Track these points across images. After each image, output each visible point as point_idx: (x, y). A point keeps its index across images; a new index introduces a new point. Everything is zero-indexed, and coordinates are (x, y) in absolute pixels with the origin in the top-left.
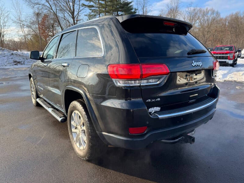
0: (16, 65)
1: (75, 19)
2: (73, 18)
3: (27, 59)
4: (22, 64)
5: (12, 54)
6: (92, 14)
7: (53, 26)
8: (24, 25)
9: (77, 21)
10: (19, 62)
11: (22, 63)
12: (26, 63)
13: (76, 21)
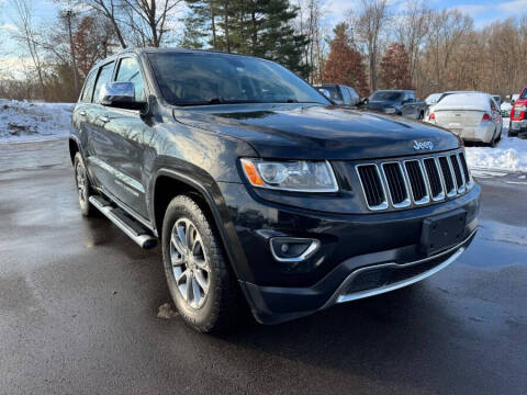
0: (14, 134)
1: (158, 27)
2: (153, 24)
3: (43, 120)
4: (30, 133)
5: (6, 107)
6: (196, 16)
7: (104, 43)
8: (36, 43)
9: (161, 32)
10: (23, 128)
11: (32, 129)
12: (41, 129)
13: (158, 34)
